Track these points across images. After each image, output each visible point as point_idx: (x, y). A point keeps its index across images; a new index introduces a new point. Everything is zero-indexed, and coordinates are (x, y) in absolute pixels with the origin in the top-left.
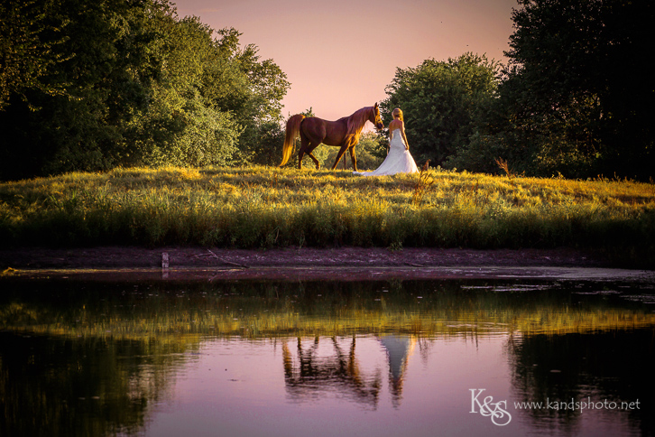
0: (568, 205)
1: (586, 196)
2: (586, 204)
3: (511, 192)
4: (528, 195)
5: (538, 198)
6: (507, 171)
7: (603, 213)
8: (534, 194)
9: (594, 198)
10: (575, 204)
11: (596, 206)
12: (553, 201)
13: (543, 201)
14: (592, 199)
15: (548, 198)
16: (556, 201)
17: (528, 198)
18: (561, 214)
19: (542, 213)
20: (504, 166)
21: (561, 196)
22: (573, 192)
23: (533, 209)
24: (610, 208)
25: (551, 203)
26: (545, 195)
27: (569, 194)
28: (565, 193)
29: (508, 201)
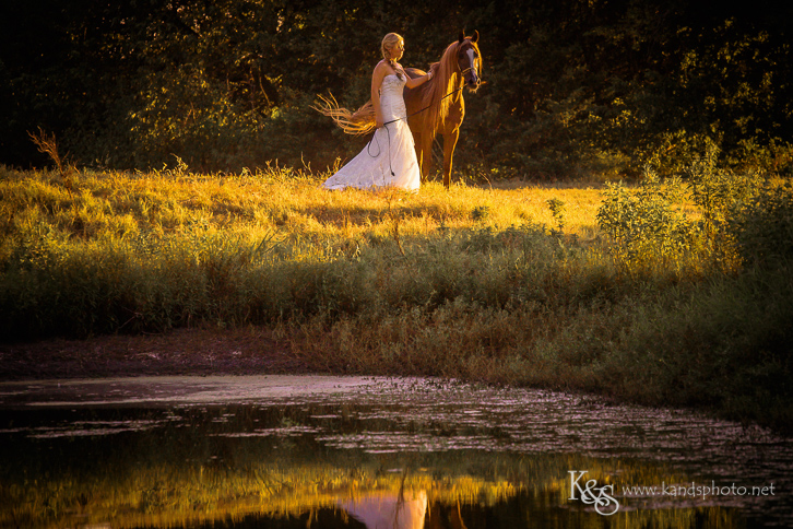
0: (199, 232)
1: (239, 212)
2: (239, 228)
3: (66, 205)
4: (106, 212)
5: (129, 219)
6: (55, 157)
7: (277, 250)
8: (121, 209)
9: (257, 214)
10: (213, 230)
11: (263, 233)
12: (165, 224)
13: (141, 225)
14: (251, 217)
15: (152, 218)
16: (170, 225)
17: (105, 219)
18: (183, 253)
19: (140, 252)
20: (50, 148)
21: (181, 213)
22: (209, 202)
23: (117, 244)
24: (294, 237)
25: (159, 229)
26: (145, 211)
27: (200, 206)
28: (191, 206)
29: (61, 228)
